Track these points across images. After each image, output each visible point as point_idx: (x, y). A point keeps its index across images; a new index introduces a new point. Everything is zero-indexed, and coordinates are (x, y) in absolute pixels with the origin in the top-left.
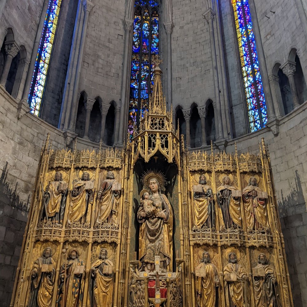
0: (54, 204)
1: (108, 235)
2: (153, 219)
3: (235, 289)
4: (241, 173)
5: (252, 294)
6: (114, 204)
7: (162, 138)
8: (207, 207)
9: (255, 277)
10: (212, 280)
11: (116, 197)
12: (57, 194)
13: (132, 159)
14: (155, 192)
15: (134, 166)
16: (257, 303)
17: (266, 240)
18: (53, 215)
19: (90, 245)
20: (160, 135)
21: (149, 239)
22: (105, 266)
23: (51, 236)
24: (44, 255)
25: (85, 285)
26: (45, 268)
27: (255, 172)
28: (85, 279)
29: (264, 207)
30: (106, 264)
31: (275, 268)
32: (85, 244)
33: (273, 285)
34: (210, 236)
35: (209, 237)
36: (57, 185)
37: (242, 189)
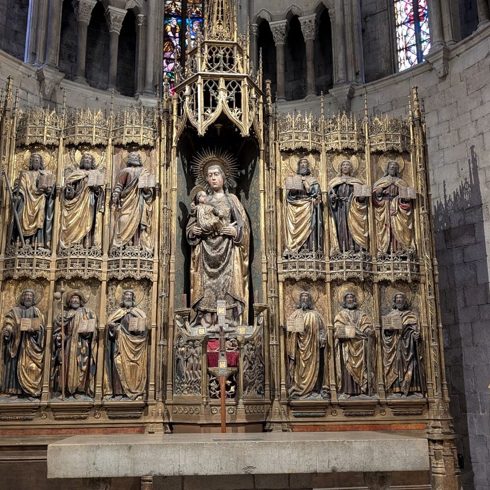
0: (33, 213)
1: (135, 266)
2: (214, 238)
3: (352, 350)
4: (372, 154)
5: (380, 358)
6: (144, 214)
7: (230, 89)
8: (310, 215)
9: (386, 331)
10: (314, 336)
11: (146, 200)
12: (37, 195)
13: (174, 128)
14: (217, 190)
15: (178, 143)
16: (386, 372)
17: (408, 271)
18: (32, 233)
19: (104, 284)
20: (226, 83)
21: (207, 272)
22: (132, 318)
23: (31, 270)
24: (22, 303)
25: (99, 351)
26: (26, 325)
27: (398, 151)
28: (97, 340)
29: (409, 214)
30: (134, 316)
31: (419, 316)
32: (94, 282)
33: (414, 343)
34: (314, 264)
35: (311, 267)
36: (35, 178)
37: (373, 182)
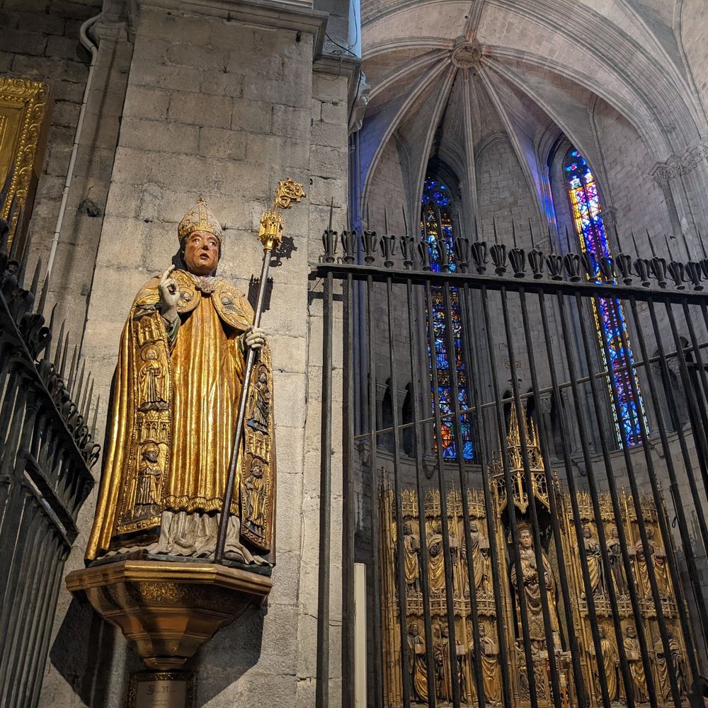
0: (411, 567)
1: (485, 606)
2: (533, 585)
3: (637, 669)
4: (632, 522)
5: (657, 675)
6: (485, 567)
7: (538, 480)
8: (596, 568)
9: (658, 654)
10: (610, 659)
11: (484, 556)
12: (412, 554)
13: (498, 505)
14: (527, 548)
15: (502, 515)
16: (662, 685)
17: (669, 610)
18: (412, 582)
19: (464, 618)
20: (535, 475)
21: (531, 610)
22: (486, 645)
23: (417, 609)
24: (411, 633)
26: (419, 649)
27: (649, 521)
28: (465, 661)
29: (663, 567)
30: (487, 643)
31: (679, 643)
33: (679, 664)
34: (604, 605)
35: (603, 607)
36: (409, 541)
37: (635, 543)
